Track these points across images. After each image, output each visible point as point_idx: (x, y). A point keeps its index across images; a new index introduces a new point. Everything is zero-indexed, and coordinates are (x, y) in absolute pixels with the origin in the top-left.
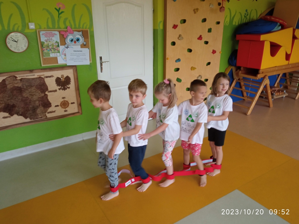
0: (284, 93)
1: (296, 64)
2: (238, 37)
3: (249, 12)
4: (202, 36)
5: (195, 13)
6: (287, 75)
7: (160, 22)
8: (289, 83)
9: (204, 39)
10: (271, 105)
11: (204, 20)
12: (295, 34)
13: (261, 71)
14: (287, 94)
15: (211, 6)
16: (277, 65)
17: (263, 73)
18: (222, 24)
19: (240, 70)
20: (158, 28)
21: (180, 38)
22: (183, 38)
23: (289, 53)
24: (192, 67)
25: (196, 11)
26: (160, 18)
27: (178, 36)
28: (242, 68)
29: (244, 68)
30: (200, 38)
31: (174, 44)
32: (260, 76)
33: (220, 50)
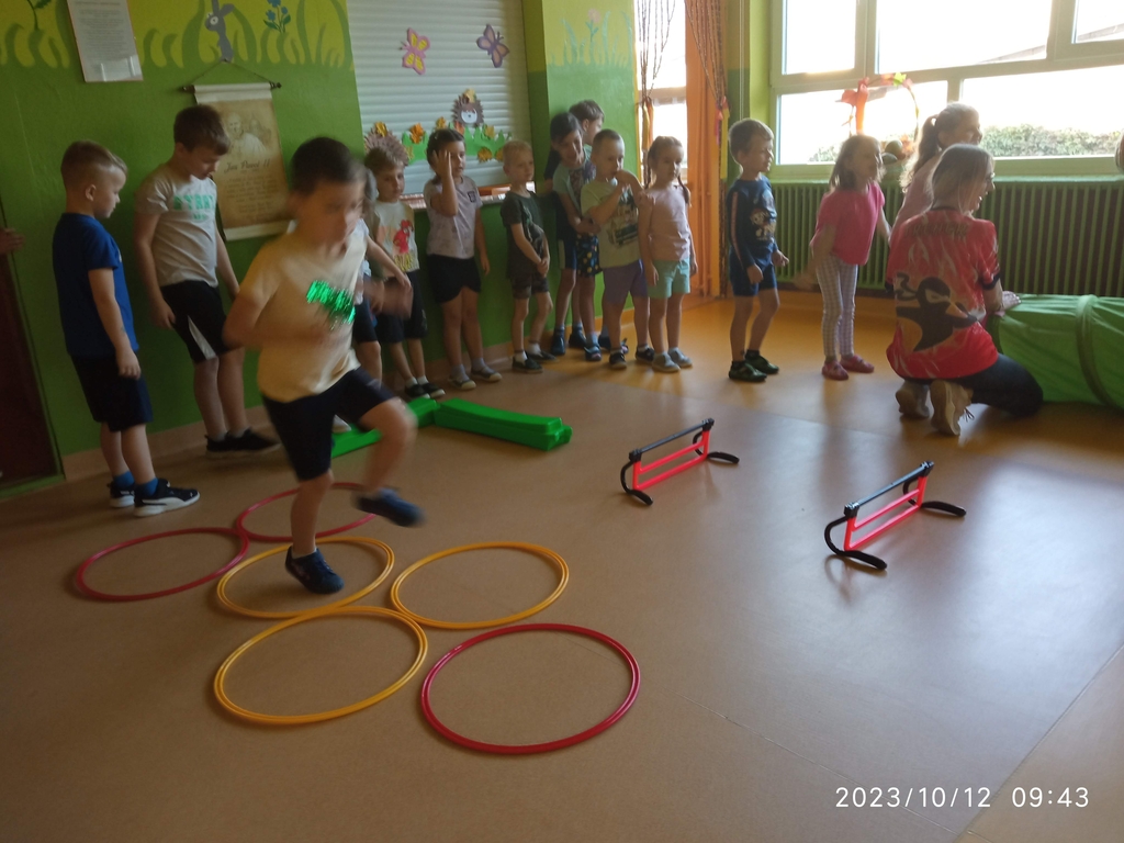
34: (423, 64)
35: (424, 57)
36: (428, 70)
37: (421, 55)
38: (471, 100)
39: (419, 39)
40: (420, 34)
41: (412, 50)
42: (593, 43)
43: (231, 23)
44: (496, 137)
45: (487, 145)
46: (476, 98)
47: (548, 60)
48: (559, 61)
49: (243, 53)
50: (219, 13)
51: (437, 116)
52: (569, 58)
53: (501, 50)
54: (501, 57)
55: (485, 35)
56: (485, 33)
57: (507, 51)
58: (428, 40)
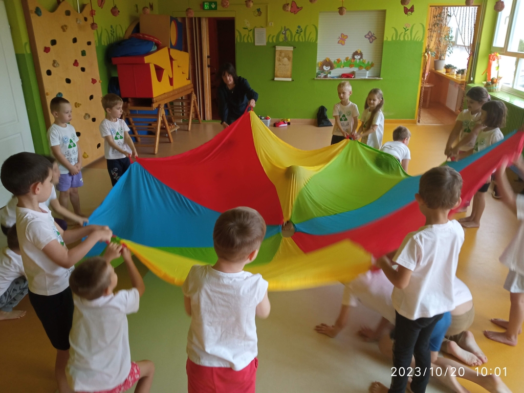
0: (176, 126)
1: (179, 89)
2: (115, 61)
3: (114, 27)
4: (78, 62)
5: (64, 30)
6: (169, 105)
7: (26, 44)
8: (172, 115)
9: (81, 66)
10: (172, 141)
11: (75, 40)
12: (171, 54)
13: (154, 99)
14: (178, 127)
15: (78, 22)
16: (166, 92)
17: (156, 102)
18: (93, 45)
19: (128, 102)
20: (25, 53)
21: (55, 65)
22: (59, 64)
23: (171, 77)
24: (76, 103)
25: (64, 28)
26: (24, 39)
27: (52, 62)
28: (130, 100)
29: (132, 98)
30: (76, 63)
31: (49, 73)
32: (155, 106)
33: (99, 79)
34: (345, 42)
36: (346, 44)
37: (344, 40)
38: (359, 52)
39: (344, 36)
41: (341, 39)
42: (405, 34)
43: (288, 33)
44: (366, 63)
45: (362, 65)
46: (361, 52)
47: (385, 39)
48: (390, 39)
49: (289, 39)
50: (285, 30)
51: (347, 56)
52: (394, 39)
53: (373, 38)
54: (373, 40)
55: (368, 34)
56: (368, 33)
57: (376, 38)
58: (347, 36)
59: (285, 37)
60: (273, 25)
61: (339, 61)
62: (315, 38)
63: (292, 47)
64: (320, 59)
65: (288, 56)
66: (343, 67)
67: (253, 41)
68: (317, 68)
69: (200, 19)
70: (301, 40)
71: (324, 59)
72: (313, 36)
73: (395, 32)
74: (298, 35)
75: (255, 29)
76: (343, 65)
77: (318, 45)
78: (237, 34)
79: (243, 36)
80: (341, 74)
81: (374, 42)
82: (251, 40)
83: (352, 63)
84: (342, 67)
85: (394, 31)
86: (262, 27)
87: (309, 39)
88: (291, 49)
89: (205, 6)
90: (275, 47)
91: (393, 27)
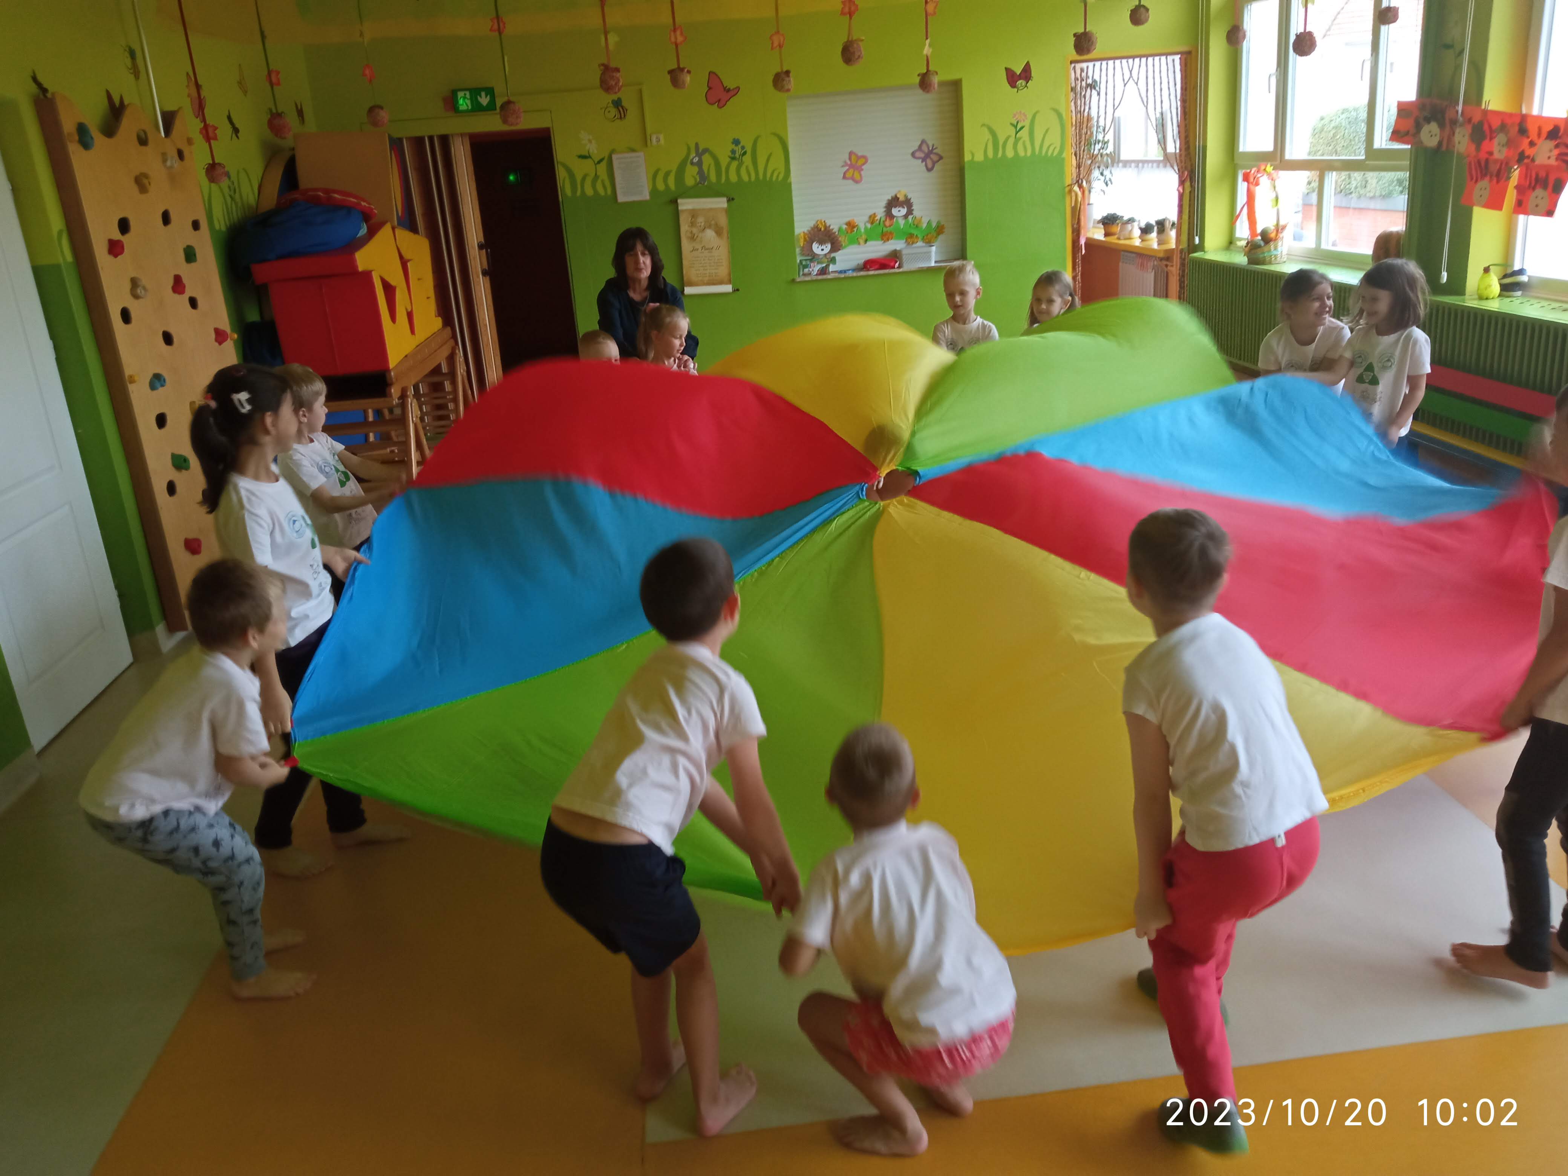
2: (259, 273)
3: (234, 178)
4: (182, 281)
5: (141, 190)
7: (60, 233)
9: (189, 293)
11: (166, 219)
12: (399, 244)
13: (392, 374)
17: (397, 380)
18: (205, 231)
21: (137, 291)
22: (145, 290)
23: (409, 310)
25: (141, 182)
26: (56, 221)
27: (128, 286)
30: (178, 285)
31: (126, 316)
34: (861, 175)
35: (862, 170)
36: (864, 179)
37: (859, 169)
38: (902, 198)
39: (859, 158)
40: (860, 154)
41: (851, 166)
42: (1017, 140)
43: (707, 159)
44: (924, 225)
45: (915, 232)
46: (906, 196)
47: (967, 157)
48: (979, 157)
49: (713, 178)
50: (699, 154)
51: (871, 212)
52: (990, 154)
53: (935, 158)
54: (934, 163)
55: (920, 148)
56: (920, 146)
57: (941, 158)
58: (865, 158)
59: (701, 173)
60: (662, 142)
61: (851, 226)
62: (782, 169)
63: (725, 199)
64: (802, 226)
65: (716, 224)
66: (866, 241)
67: (609, 192)
68: (798, 250)
69: (445, 140)
70: (745, 178)
71: (812, 224)
72: (777, 163)
73: (991, 137)
74: (735, 164)
75: (614, 157)
76: (864, 237)
77: (793, 187)
78: (561, 174)
79: (579, 179)
80: (861, 262)
81: (937, 167)
82: (604, 187)
83: (889, 229)
84: (862, 241)
85: (987, 136)
86: (633, 150)
87: (768, 175)
88: (721, 203)
89: (461, 101)
90: (674, 202)
91: (983, 125)
